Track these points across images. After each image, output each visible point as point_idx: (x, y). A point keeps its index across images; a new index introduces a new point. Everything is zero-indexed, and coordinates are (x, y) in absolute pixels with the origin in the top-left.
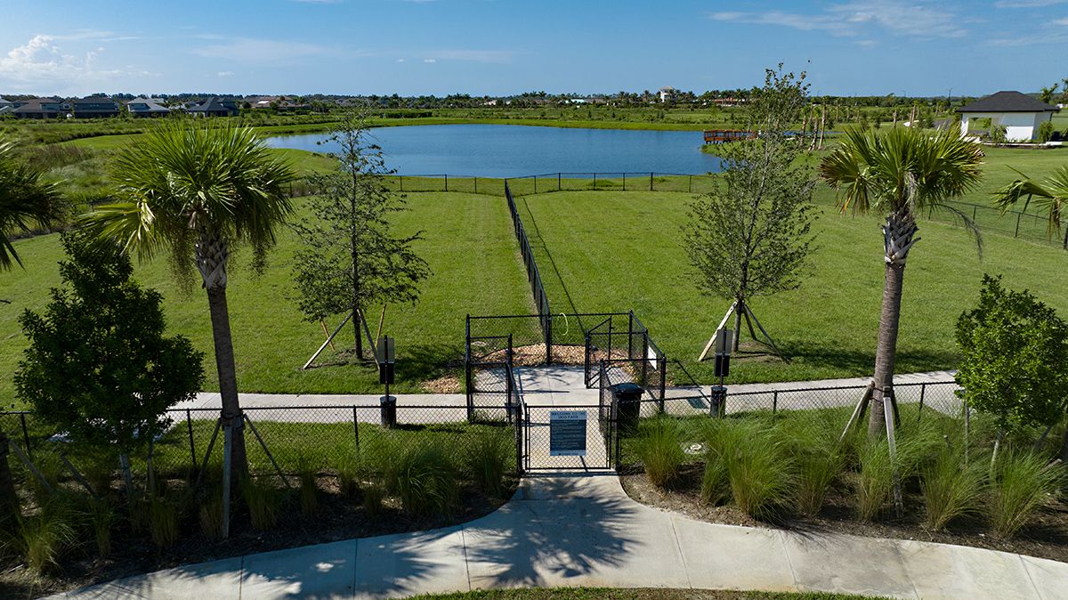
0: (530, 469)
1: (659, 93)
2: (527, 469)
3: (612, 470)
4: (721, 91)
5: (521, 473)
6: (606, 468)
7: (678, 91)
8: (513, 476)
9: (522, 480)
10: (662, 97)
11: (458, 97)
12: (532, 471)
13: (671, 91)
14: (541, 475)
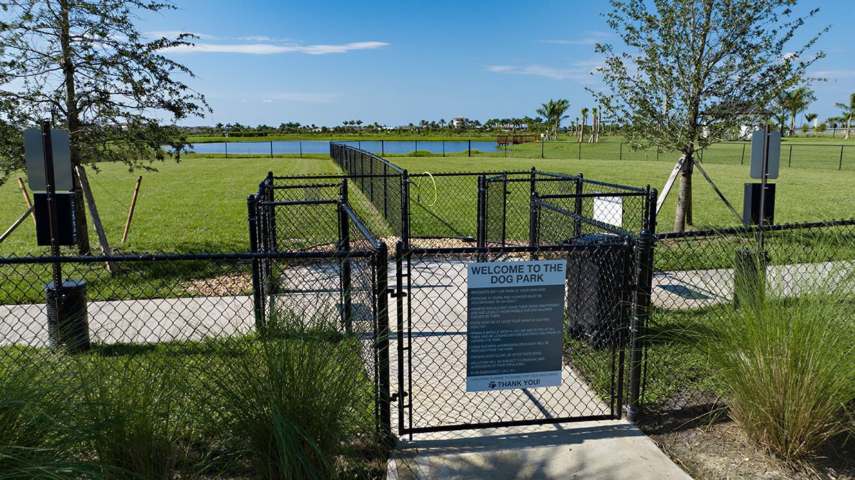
0: (411, 431)
1: (452, 121)
2: (402, 431)
3: (624, 421)
4: (500, 120)
5: (388, 446)
6: (611, 417)
7: (467, 120)
8: (368, 454)
9: (392, 464)
10: (455, 123)
11: (290, 125)
12: (418, 437)
13: (462, 120)
14: (443, 447)
